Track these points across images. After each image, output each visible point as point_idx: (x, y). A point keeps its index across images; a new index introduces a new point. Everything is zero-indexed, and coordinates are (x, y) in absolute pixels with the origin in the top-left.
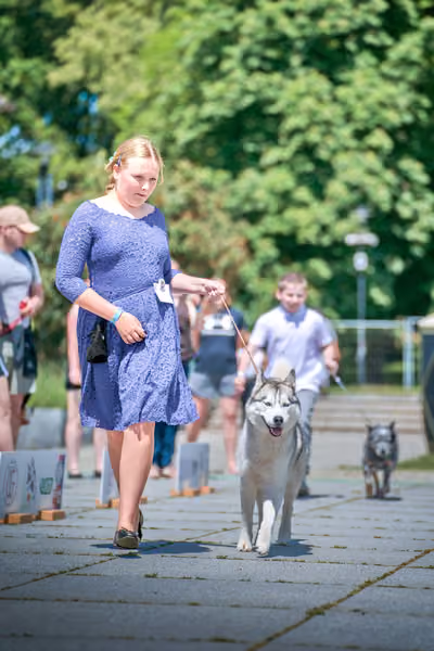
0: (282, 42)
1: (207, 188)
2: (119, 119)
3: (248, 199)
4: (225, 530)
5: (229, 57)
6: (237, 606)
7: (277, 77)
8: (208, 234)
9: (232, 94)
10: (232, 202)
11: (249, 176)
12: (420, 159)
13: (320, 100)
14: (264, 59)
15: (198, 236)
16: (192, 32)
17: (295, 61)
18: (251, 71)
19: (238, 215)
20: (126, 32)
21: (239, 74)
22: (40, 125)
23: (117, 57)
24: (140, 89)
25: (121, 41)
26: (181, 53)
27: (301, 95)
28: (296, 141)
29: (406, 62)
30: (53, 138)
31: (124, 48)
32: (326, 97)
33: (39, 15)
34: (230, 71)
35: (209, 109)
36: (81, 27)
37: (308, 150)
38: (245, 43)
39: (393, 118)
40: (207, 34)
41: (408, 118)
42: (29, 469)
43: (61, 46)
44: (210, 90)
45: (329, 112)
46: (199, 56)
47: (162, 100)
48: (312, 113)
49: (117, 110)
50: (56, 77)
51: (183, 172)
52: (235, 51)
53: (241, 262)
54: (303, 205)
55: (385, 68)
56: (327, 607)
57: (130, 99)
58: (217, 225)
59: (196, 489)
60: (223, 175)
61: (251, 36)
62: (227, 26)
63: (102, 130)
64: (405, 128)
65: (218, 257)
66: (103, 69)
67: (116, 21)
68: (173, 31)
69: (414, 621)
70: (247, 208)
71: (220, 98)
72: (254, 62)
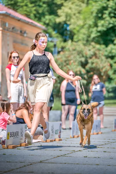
1: (99, 50)
2: (75, 31)
3: (110, 52)
4: (105, 144)
5: (105, 13)
6: (109, 165)
8: (99, 62)
9: (106, 24)
10: (106, 53)
11: (111, 46)
14: (115, 14)
15: (97, 63)
16: (95, 7)
18: (111, 17)
19: (107, 57)
20: (77, 7)
21: (108, 18)
22: (54, 33)
23: (74, 14)
24: (81, 23)
25: (76, 10)
26: (92, 13)
30: (57, 37)
31: (76, 12)
33: (54, 4)
34: (106, 17)
35: (100, 29)
36: (65, 6)
38: (110, 9)
40: (99, 8)
42: (52, 127)
43: (59, 12)
44: (101, 23)
46: (97, 13)
47: (87, 26)
49: (74, 29)
50: (58, 20)
51: (92, 45)
52: (107, 12)
53: (109, 70)
57: (78, 26)
58: (102, 60)
59: (97, 132)
60: (103, 46)
61: (111, 8)
62: (105, 5)
63: (71, 34)
65: (102, 69)
66: (71, 17)
67: (74, 4)
68: (90, 7)
70: (110, 55)
71: (103, 26)
72: (112, 15)
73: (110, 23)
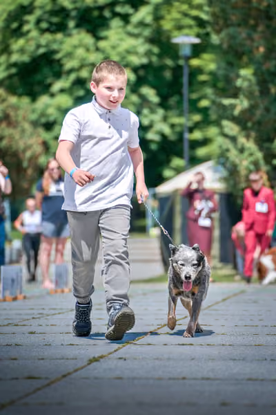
0: (62, 12)
1: (16, 108)
3: (43, 114)
4: (33, 318)
5: (27, 22)
6: (43, 359)
7: (59, 36)
8: (17, 137)
9: (31, 47)
10: (34, 117)
11: (44, 100)
12: (153, 87)
13: (88, 50)
14: (51, 23)
15: (11, 137)
16: (4, 6)
17: (71, 24)
19: (35, 124)
21: (34, 33)
27: (75, 47)
28: (73, 77)
29: (142, 24)
32: (92, 48)
34: (28, 32)
35: (15, 58)
38: (38, 13)
39: (136, 60)
40: (12, 7)
41: (145, 61)
45: (94, 57)
52: (31, 18)
53: (40, 155)
55: (130, 28)
56: (102, 357)
58: (23, 131)
59: (13, 297)
60: (26, 100)
62: (25, 2)
64: (143, 67)
65: (24, 151)
69: (157, 362)
70: (43, 120)
71: (22, 51)
73: (39, 46)
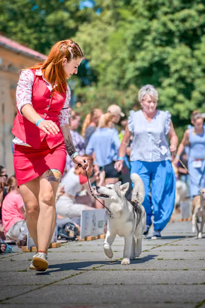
2: (100, 70)
18: (156, 46)
20: (100, 33)
23: (97, 44)
24: (107, 56)
25: (99, 36)
26: (125, 40)
31: (99, 40)
36: (82, 32)
37: (182, 79)
44: (140, 55)
46: (134, 40)
47: (117, 61)
48: (183, 63)
49: (98, 66)
54: (181, 102)
57: (103, 61)
63: (92, 74)
66: (91, 49)
67: (96, 29)
68: (121, 31)
72: (158, 42)
